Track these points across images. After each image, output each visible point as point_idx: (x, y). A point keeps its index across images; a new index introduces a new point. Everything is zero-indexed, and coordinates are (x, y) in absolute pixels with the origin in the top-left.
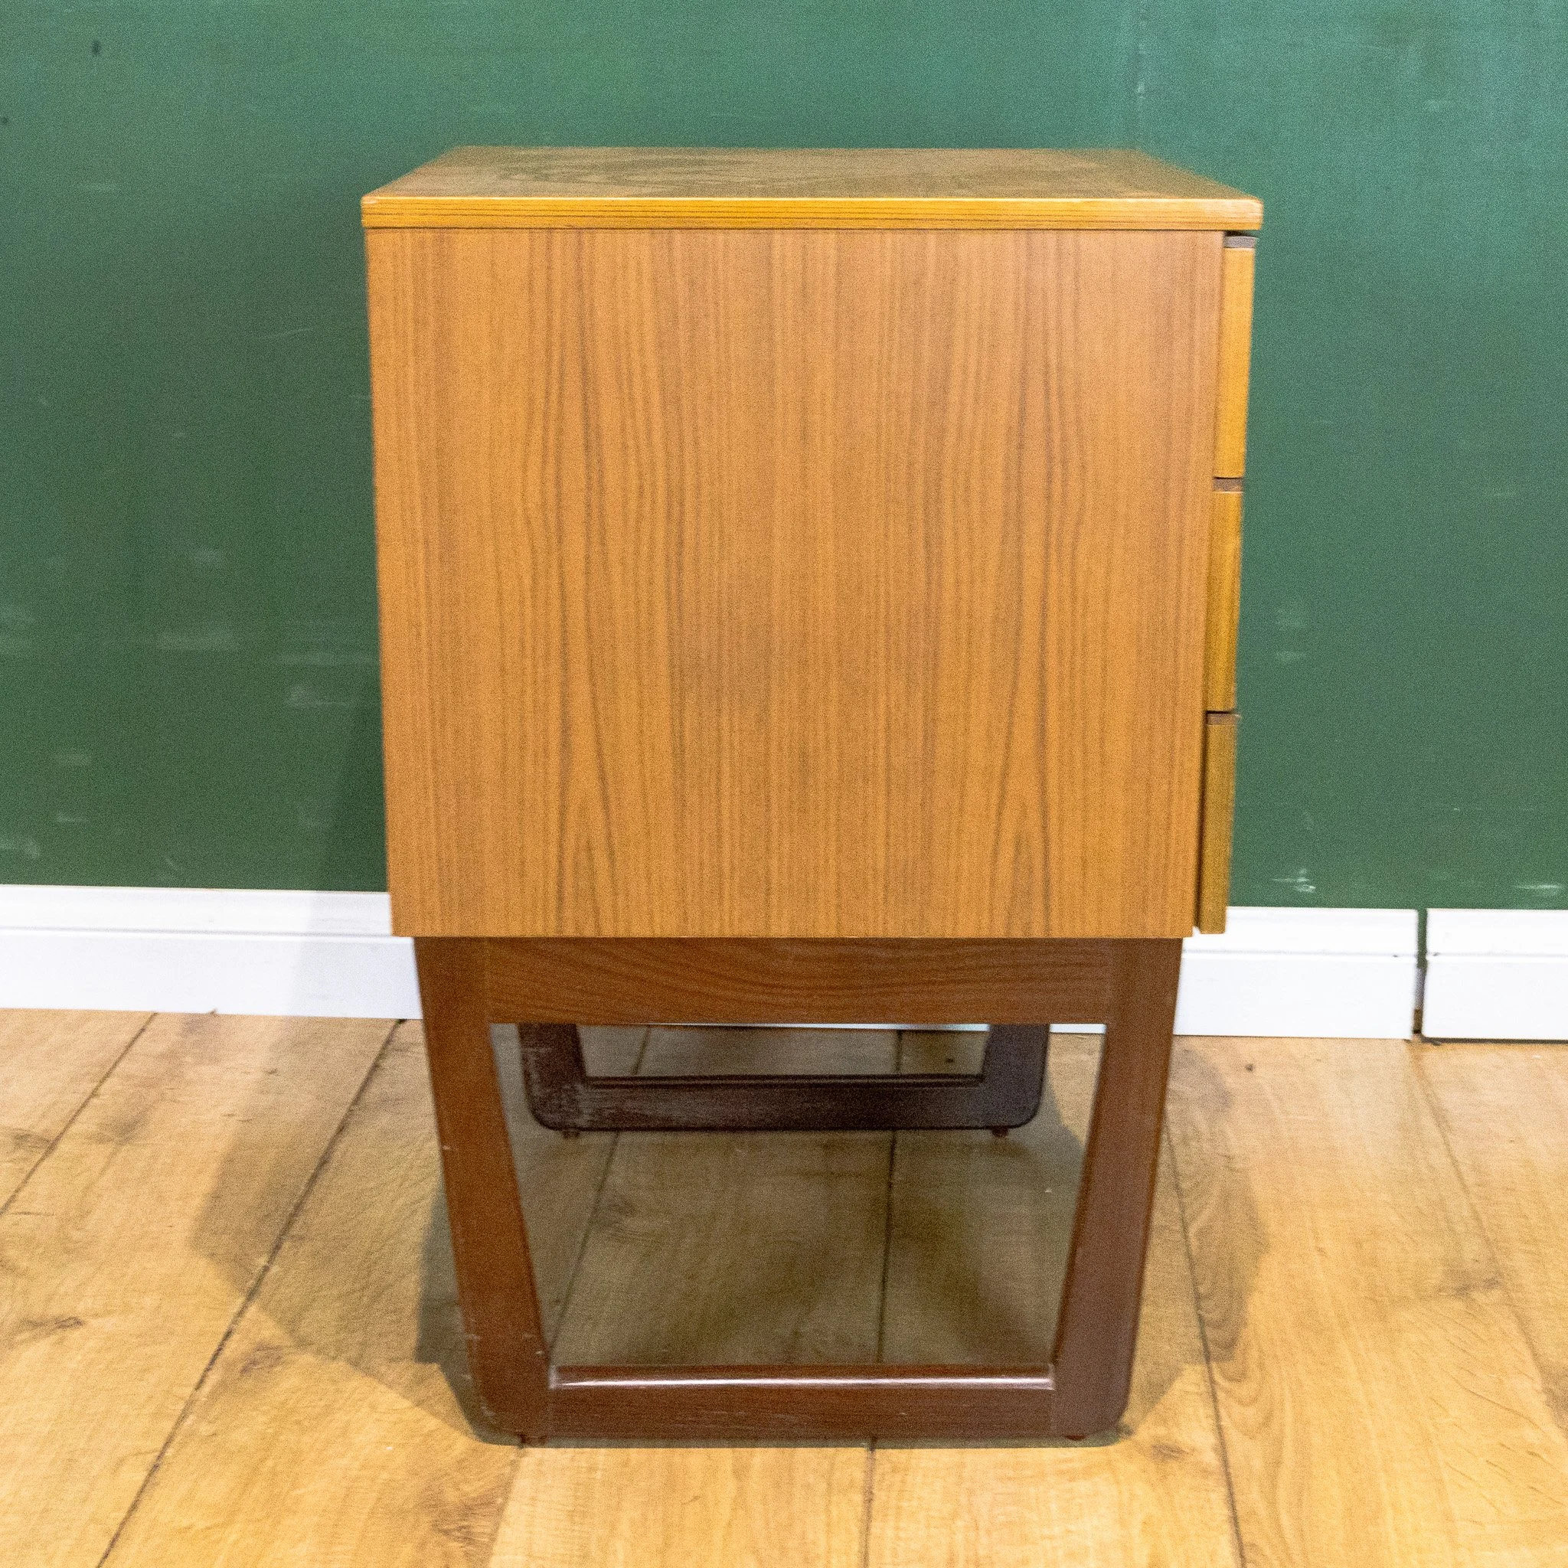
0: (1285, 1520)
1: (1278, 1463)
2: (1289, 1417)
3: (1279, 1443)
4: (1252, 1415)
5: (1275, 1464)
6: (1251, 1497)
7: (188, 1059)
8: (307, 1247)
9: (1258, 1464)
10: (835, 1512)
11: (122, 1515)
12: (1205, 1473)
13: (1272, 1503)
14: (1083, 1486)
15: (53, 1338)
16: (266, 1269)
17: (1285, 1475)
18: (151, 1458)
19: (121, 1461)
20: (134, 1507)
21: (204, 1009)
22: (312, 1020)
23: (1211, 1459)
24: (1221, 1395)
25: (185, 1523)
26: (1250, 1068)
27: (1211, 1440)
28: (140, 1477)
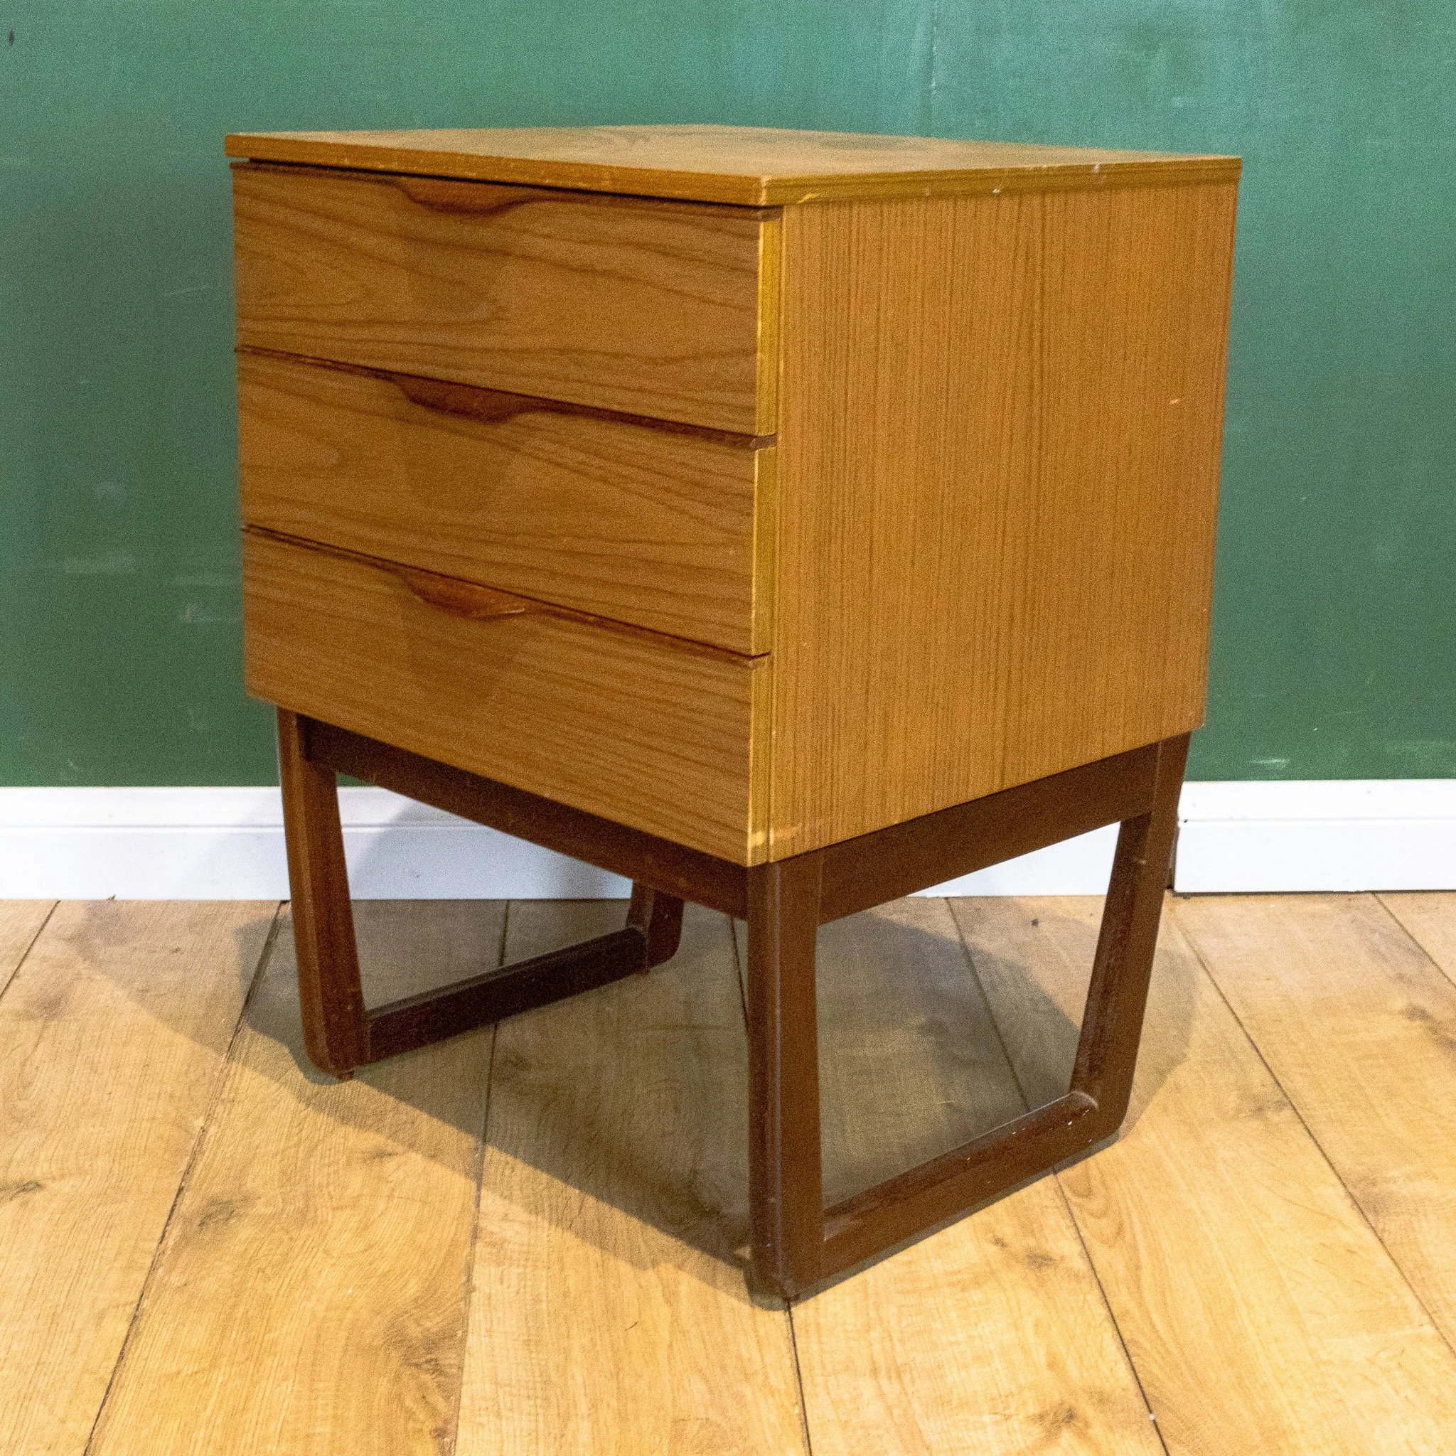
0: (1156, 1318)
1: (1138, 1267)
2: (1138, 1227)
3: (1135, 1248)
4: (1106, 1225)
5: (1135, 1268)
6: (1122, 1299)
7: (98, 941)
8: (238, 1109)
9: (1121, 1269)
10: (762, 1331)
11: (113, 1363)
12: (1077, 1277)
13: (1141, 1302)
14: (975, 1295)
15: (16, 1202)
16: (204, 1130)
17: (1146, 1279)
18: (130, 1310)
19: (101, 1316)
20: (122, 1357)
21: (104, 896)
22: (201, 904)
23: (1080, 1264)
24: (1075, 1211)
25: (174, 1369)
26: (1035, 923)
27: (1077, 1248)
28: (123, 1328)
